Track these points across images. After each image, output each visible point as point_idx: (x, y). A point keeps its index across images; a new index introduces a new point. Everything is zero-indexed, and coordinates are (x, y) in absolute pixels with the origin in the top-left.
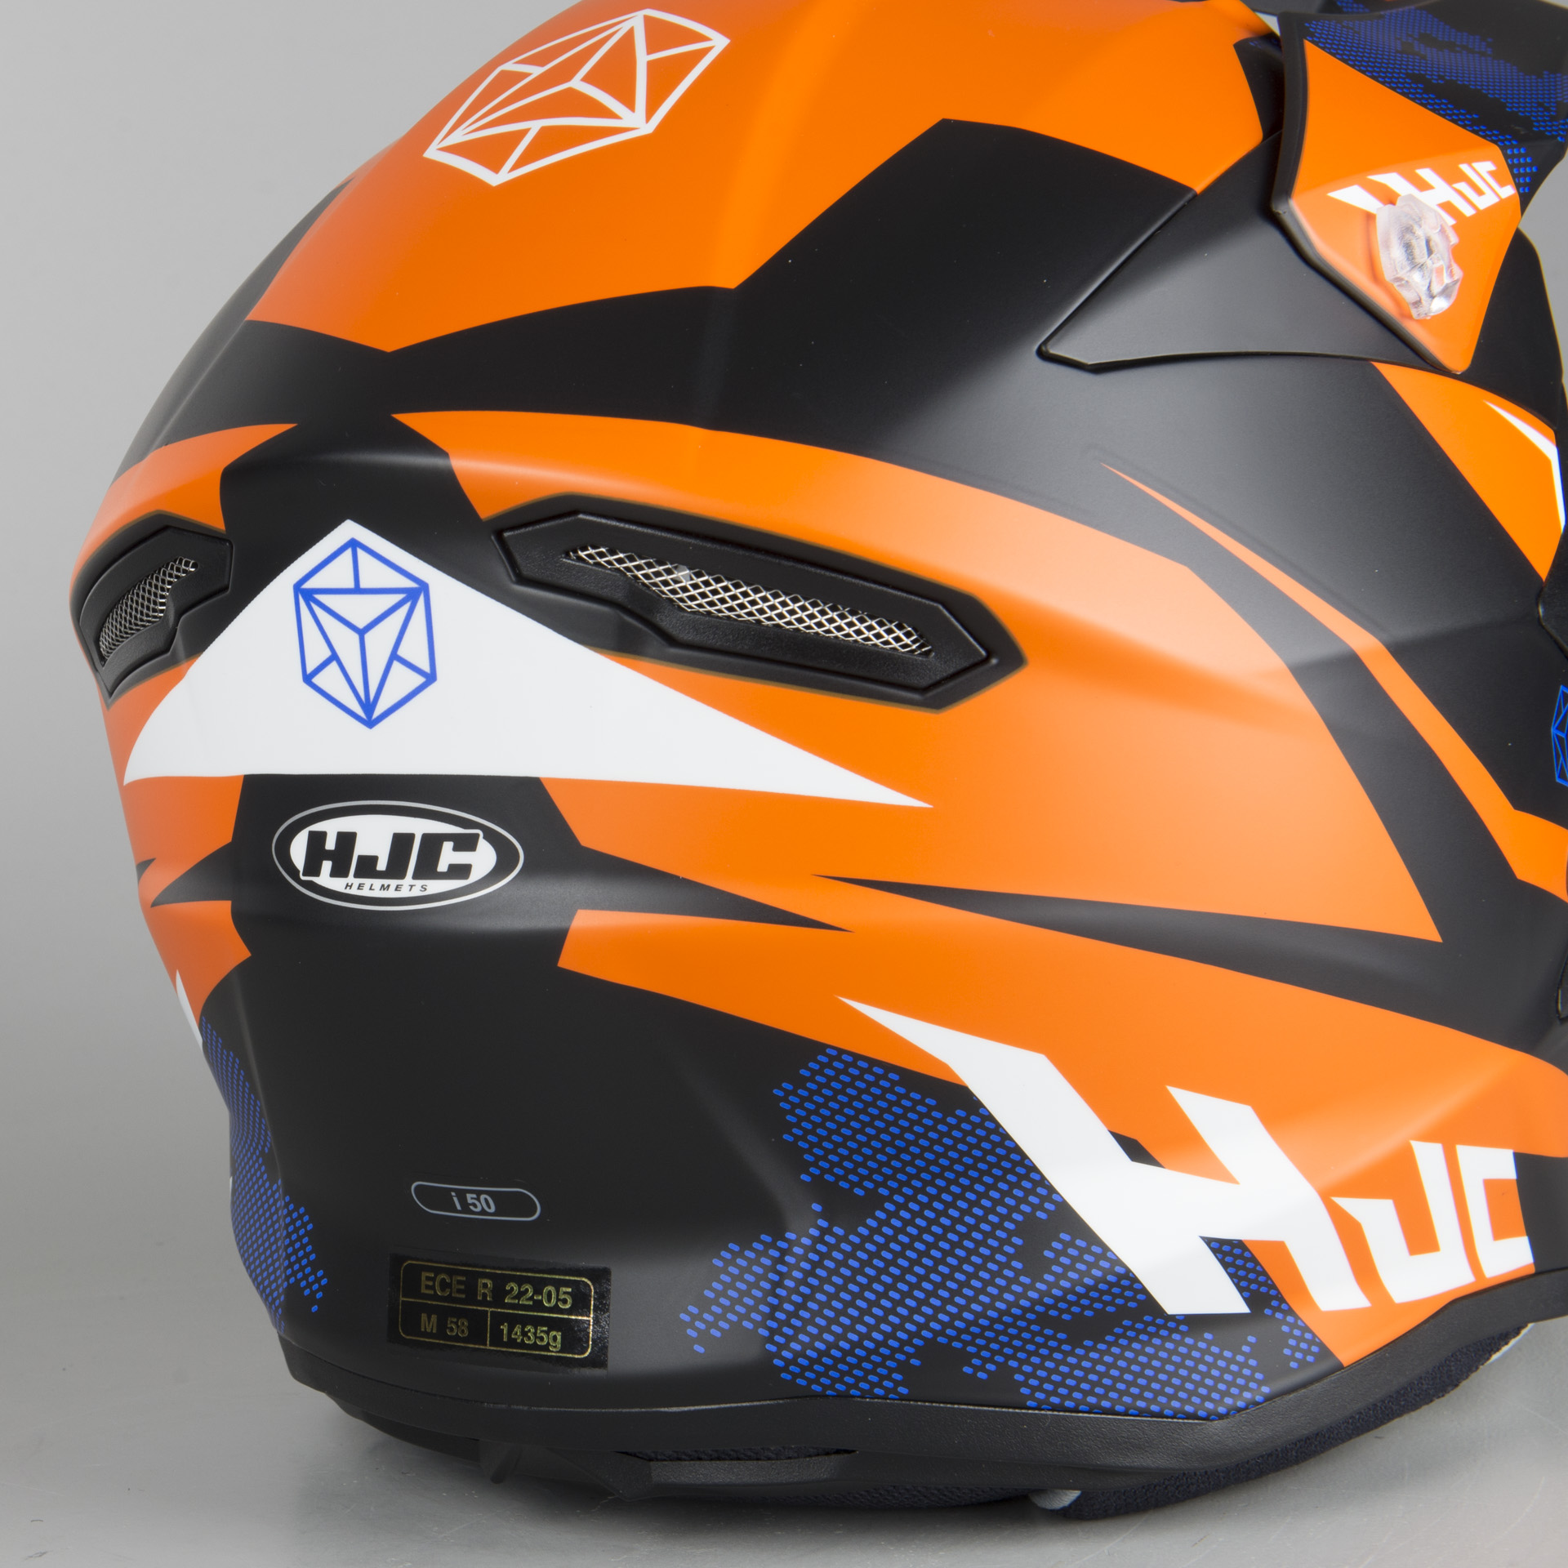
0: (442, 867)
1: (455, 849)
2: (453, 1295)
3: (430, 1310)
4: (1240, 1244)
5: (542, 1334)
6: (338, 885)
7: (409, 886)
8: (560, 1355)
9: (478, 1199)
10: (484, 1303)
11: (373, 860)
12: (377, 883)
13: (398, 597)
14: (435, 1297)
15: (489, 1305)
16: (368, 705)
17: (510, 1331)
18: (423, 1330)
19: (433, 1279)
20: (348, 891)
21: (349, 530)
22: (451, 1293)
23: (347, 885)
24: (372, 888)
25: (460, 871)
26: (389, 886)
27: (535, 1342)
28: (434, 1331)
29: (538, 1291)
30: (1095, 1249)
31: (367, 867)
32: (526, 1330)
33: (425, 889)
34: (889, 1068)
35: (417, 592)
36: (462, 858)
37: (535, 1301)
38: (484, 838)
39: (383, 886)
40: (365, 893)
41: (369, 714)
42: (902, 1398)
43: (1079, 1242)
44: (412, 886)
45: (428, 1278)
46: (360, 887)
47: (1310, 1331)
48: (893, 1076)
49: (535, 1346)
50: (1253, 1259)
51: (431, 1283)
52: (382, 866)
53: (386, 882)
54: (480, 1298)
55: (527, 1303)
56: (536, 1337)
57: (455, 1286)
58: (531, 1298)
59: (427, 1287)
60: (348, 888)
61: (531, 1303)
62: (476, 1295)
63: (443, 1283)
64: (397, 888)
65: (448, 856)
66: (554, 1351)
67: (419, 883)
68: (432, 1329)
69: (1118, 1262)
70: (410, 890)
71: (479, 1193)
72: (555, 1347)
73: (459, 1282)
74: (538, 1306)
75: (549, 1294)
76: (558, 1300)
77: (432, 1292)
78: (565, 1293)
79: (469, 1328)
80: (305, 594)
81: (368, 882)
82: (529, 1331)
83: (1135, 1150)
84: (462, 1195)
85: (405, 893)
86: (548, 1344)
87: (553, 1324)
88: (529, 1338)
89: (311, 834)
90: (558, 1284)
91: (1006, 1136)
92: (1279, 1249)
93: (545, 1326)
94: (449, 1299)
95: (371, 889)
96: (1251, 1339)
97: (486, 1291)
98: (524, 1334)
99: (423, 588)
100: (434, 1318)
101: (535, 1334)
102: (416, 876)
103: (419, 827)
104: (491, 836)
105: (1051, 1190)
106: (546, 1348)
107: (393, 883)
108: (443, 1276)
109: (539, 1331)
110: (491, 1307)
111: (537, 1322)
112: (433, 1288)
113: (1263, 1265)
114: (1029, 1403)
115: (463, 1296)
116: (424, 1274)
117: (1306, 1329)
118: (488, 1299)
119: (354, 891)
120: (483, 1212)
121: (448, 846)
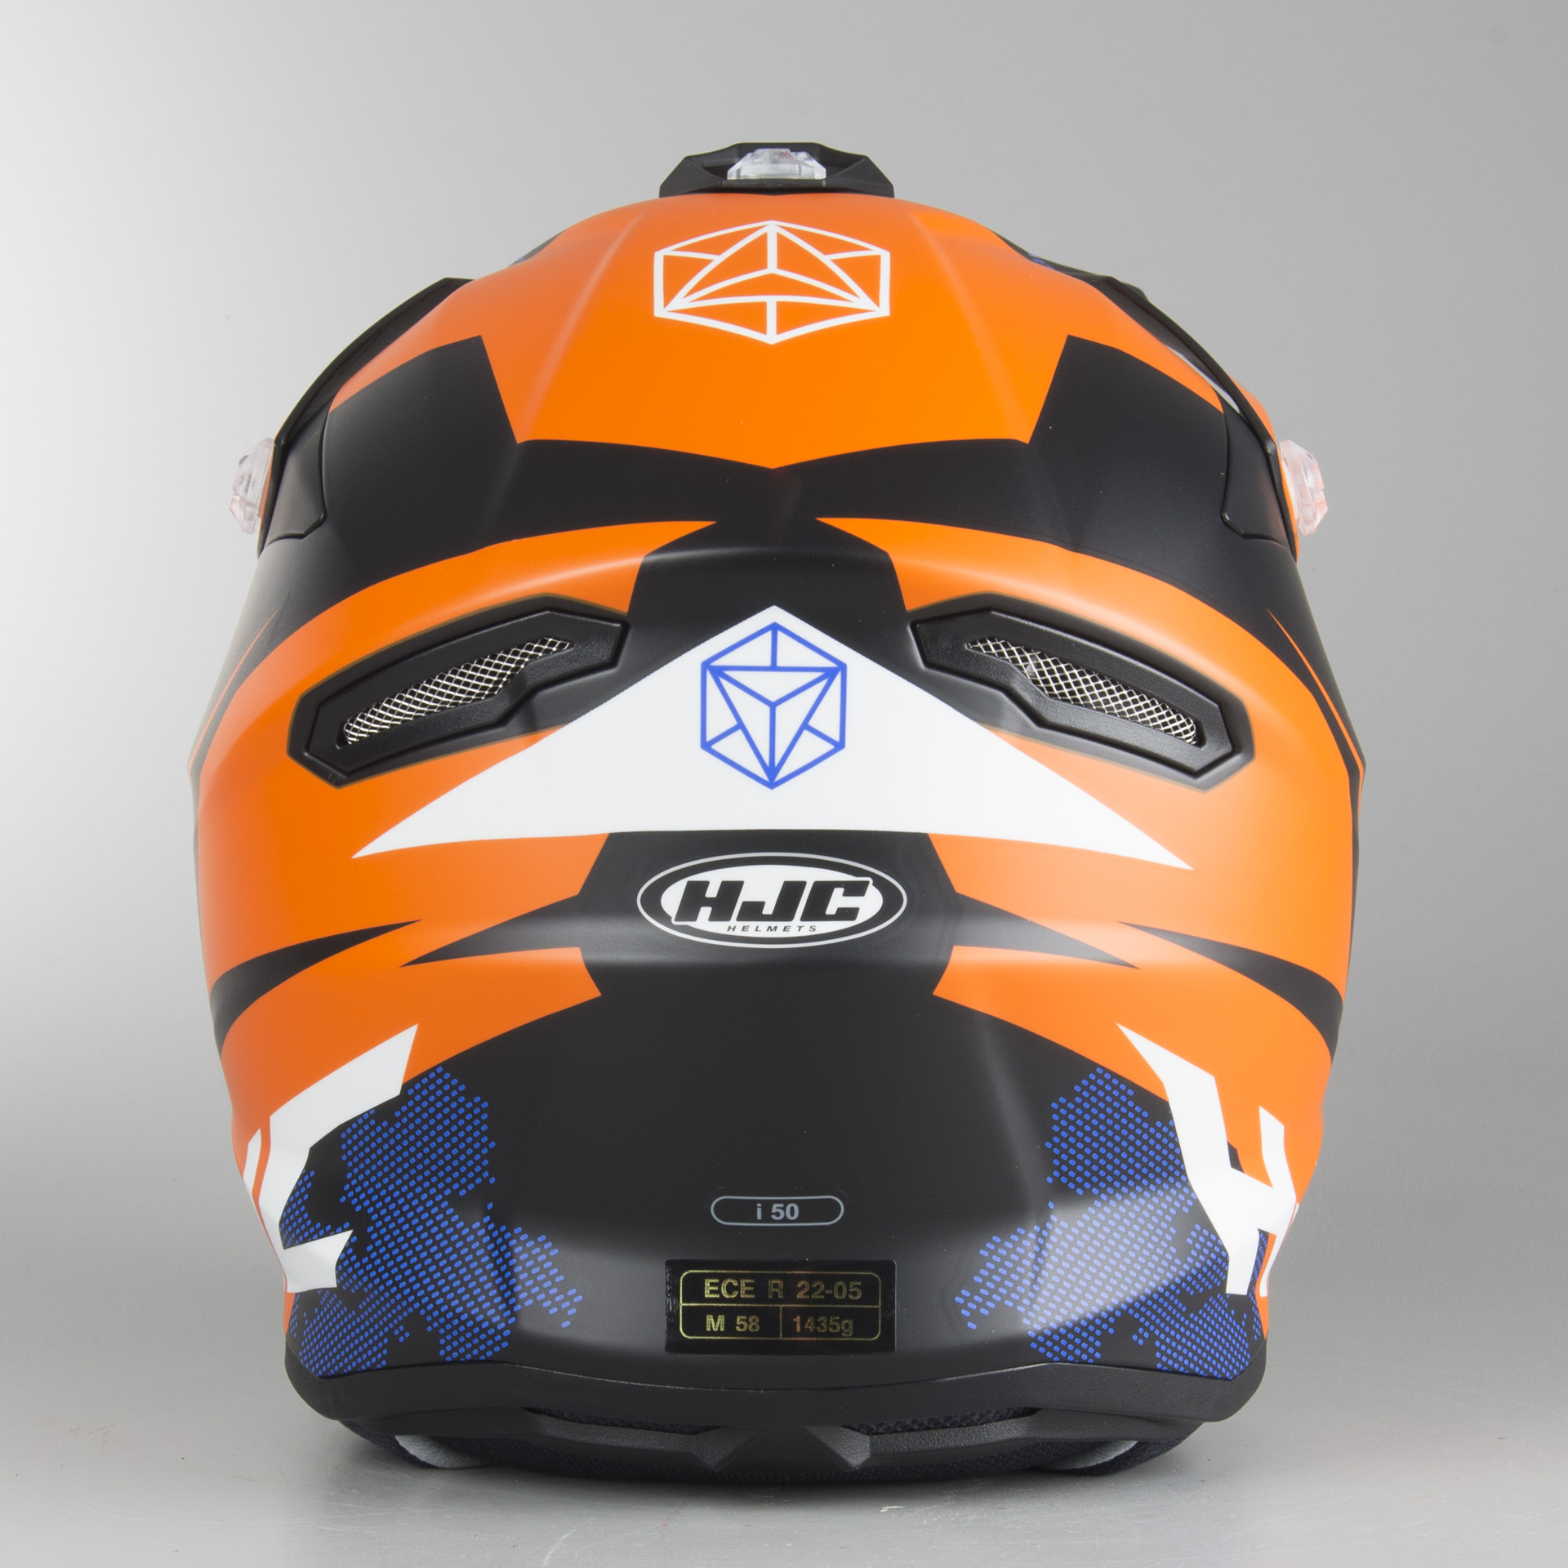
0: (831, 910)
1: (845, 894)
2: (742, 1296)
3: (715, 1312)
5: (835, 1323)
6: (720, 927)
7: (797, 927)
8: (852, 1339)
9: (784, 1209)
10: (776, 1300)
11: (760, 905)
12: (764, 925)
13: (818, 675)
14: (722, 1300)
15: (781, 1301)
16: (772, 769)
17: (802, 1324)
18: (709, 1329)
19: (719, 1285)
20: (731, 933)
21: (774, 614)
22: (739, 1294)
23: (730, 928)
24: (758, 929)
25: (847, 914)
26: (776, 928)
27: (828, 1330)
28: (722, 1329)
29: (829, 1286)
31: (753, 911)
32: (819, 1320)
33: (814, 930)
34: (1130, 1085)
35: (834, 672)
36: (851, 902)
37: (826, 1295)
38: (873, 885)
39: (770, 927)
40: (751, 933)
41: (772, 777)
44: (800, 927)
45: (712, 1284)
46: (744, 929)
48: (1131, 1092)
49: (828, 1334)
51: (716, 1288)
52: (768, 910)
53: (773, 924)
54: (770, 1297)
55: (819, 1297)
56: (829, 1326)
57: (743, 1289)
58: (823, 1293)
59: (712, 1292)
60: (731, 930)
61: (823, 1297)
62: (767, 1294)
63: (730, 1289)
64: (785, 929)
65: (838, 900)
66: (847, 1336)
67: (807, 924)
68: (719, 1328)
70: (799, 930)
71: (786, 1203)
72: (848, 1333)
73: (747, 1285)
74: (830, 1299)
75: (840, 1288)
76: (848, 1292)
77: (718, 1296)
78: (855, 1286)
79: (760, 1323)
80: (713, 670)
81: (752, 924)
82: (822, 1321)
84: (767, 1207)
85: (794, 933)
86: (841, 1331)
87: (844, 1314)
88: (822, 1328)
89: (690, 884)
90: (847, 1280)
93: (837, 1316)
94: (738, 1299)
95: (756, 930)
97: (777, 1291)
98: (817, 1324)
99: (842, 667)
100: (721, 1319)
101: (828, 1323)
102: (804, 918)
103: (810, 876)
104: (880, 884)
106: (839, 1334)
107: (781, 925)
108: (729, 1281)
109: (831, 1321)
110: (781, 1303)
111: (829, 1313)
112: (719, 1292)
115: (753, 1296)
116: (707, 1283)
118: (780, 1297)
119: (738, 933)
120: (785, 1220)
121: (838, 892)
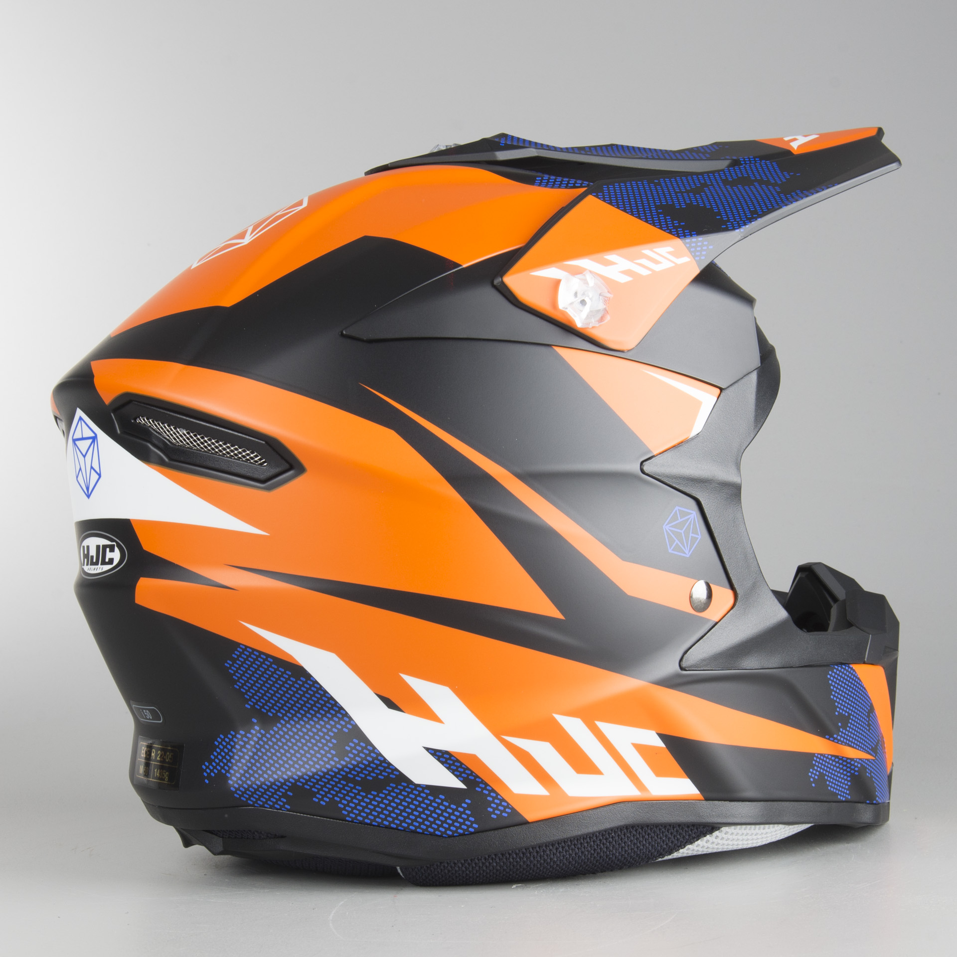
4: (447, 752)
30: (370, 748)
42: (288, 810)
43: (362, 744)
47: (506, 801)
50: (458, 761)
69: (380, 755)
83: (390, 704)
91: (325, 692)
92: (474, 757)
96: (468, 801)
105: (350, 718)
113: (466, 765)
114: (347, 818)
117: (503, 800)
